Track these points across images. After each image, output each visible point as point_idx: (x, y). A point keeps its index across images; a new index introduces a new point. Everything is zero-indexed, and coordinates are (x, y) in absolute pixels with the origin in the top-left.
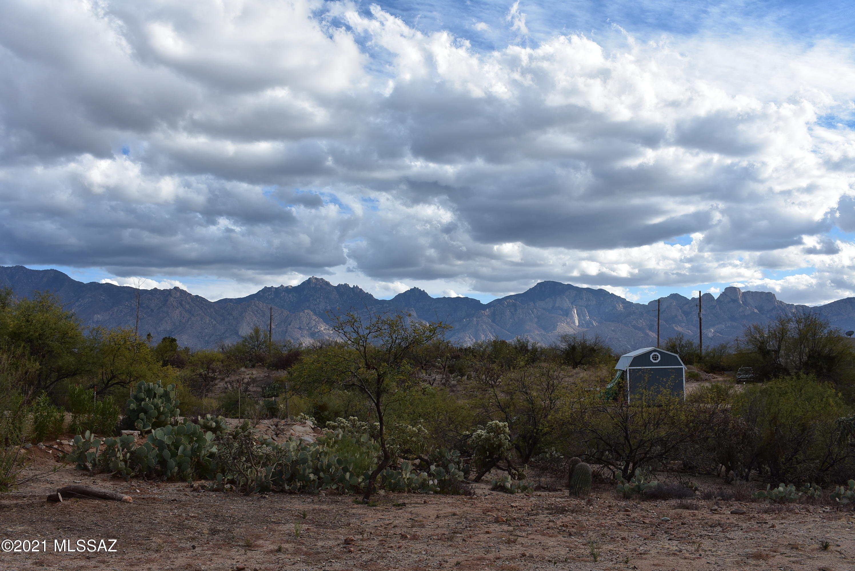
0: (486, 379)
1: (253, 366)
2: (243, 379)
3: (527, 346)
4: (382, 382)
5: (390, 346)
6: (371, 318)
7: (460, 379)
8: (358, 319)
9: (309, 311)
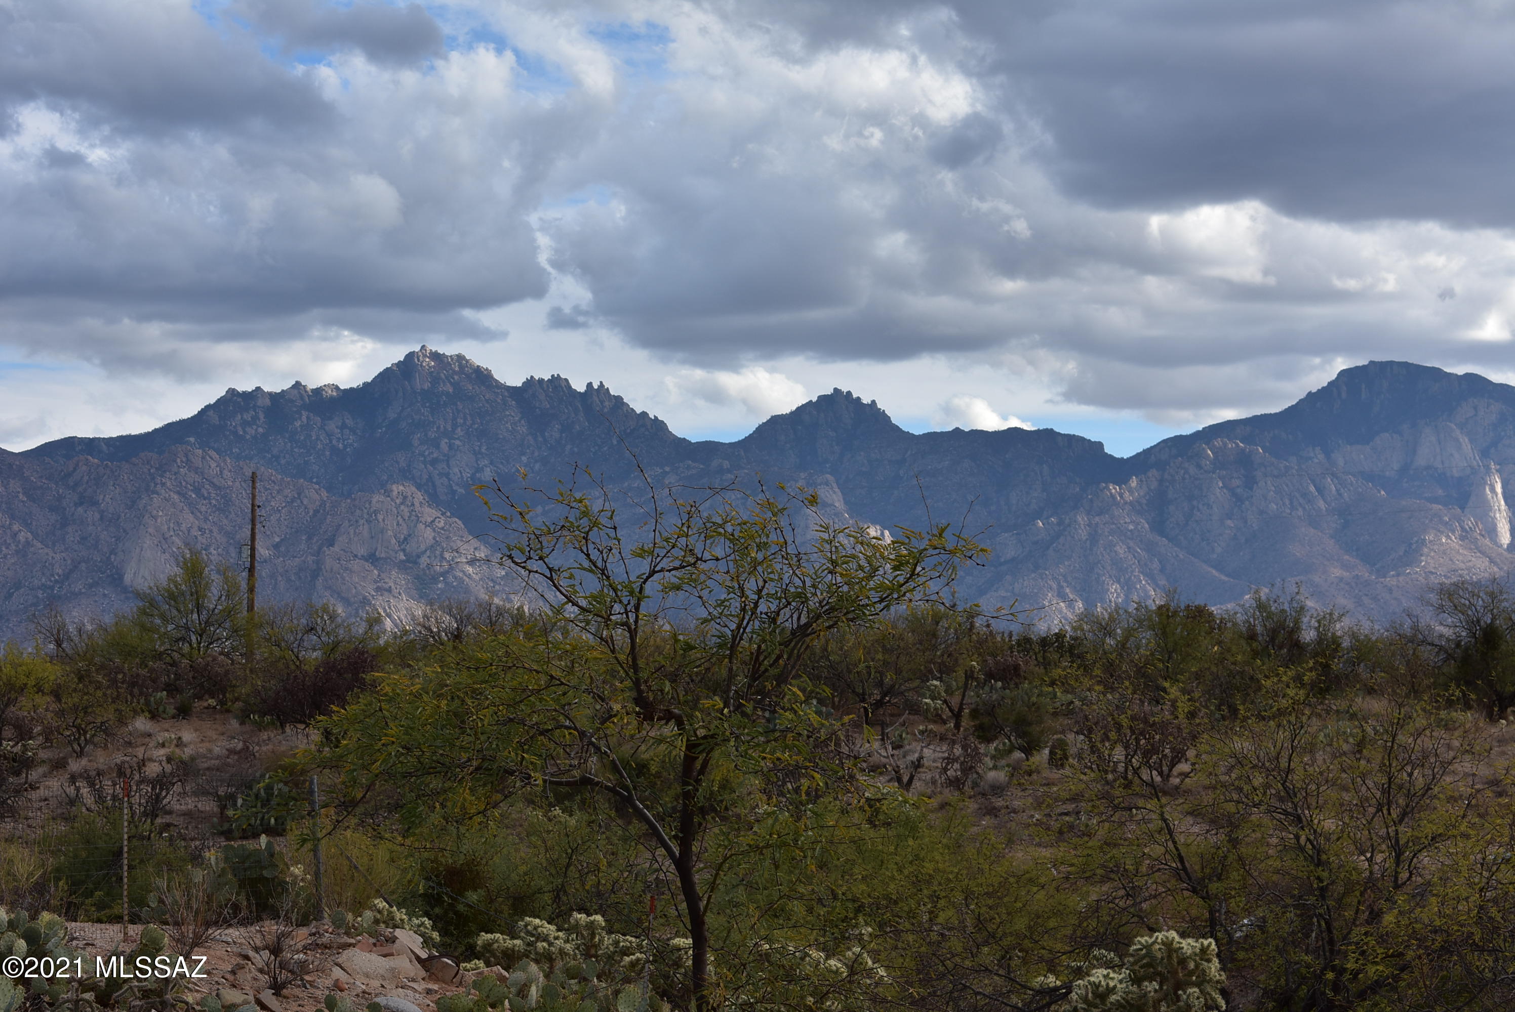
0: (1128, 762)
1: (184, 712)
2: (142, 763)
3: (1297, 628)
4: (702, 771)
5: (733, 626)
6: (658, 515)
7: (1019, 761)
8: (603, 520)
9: (410, 489)
